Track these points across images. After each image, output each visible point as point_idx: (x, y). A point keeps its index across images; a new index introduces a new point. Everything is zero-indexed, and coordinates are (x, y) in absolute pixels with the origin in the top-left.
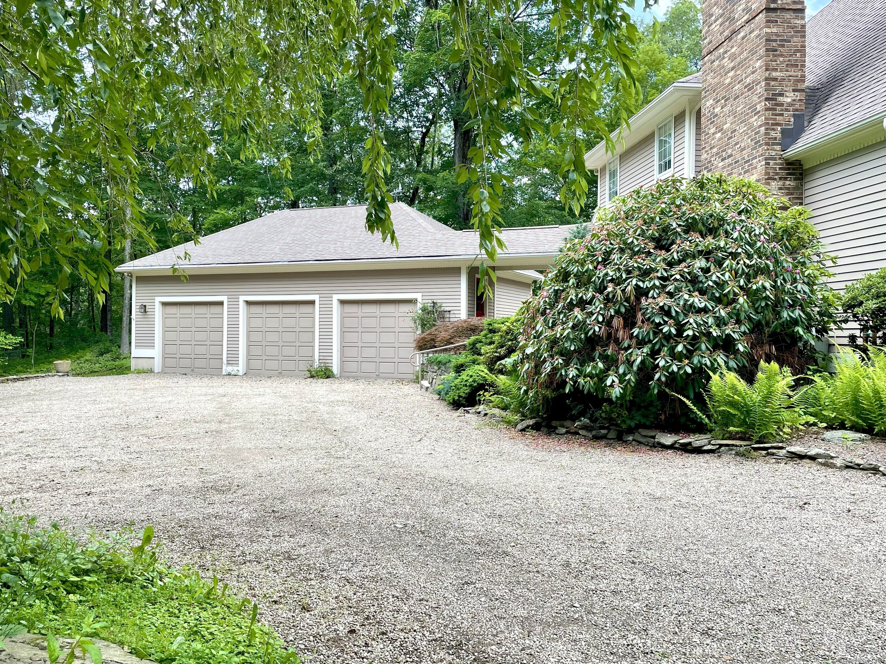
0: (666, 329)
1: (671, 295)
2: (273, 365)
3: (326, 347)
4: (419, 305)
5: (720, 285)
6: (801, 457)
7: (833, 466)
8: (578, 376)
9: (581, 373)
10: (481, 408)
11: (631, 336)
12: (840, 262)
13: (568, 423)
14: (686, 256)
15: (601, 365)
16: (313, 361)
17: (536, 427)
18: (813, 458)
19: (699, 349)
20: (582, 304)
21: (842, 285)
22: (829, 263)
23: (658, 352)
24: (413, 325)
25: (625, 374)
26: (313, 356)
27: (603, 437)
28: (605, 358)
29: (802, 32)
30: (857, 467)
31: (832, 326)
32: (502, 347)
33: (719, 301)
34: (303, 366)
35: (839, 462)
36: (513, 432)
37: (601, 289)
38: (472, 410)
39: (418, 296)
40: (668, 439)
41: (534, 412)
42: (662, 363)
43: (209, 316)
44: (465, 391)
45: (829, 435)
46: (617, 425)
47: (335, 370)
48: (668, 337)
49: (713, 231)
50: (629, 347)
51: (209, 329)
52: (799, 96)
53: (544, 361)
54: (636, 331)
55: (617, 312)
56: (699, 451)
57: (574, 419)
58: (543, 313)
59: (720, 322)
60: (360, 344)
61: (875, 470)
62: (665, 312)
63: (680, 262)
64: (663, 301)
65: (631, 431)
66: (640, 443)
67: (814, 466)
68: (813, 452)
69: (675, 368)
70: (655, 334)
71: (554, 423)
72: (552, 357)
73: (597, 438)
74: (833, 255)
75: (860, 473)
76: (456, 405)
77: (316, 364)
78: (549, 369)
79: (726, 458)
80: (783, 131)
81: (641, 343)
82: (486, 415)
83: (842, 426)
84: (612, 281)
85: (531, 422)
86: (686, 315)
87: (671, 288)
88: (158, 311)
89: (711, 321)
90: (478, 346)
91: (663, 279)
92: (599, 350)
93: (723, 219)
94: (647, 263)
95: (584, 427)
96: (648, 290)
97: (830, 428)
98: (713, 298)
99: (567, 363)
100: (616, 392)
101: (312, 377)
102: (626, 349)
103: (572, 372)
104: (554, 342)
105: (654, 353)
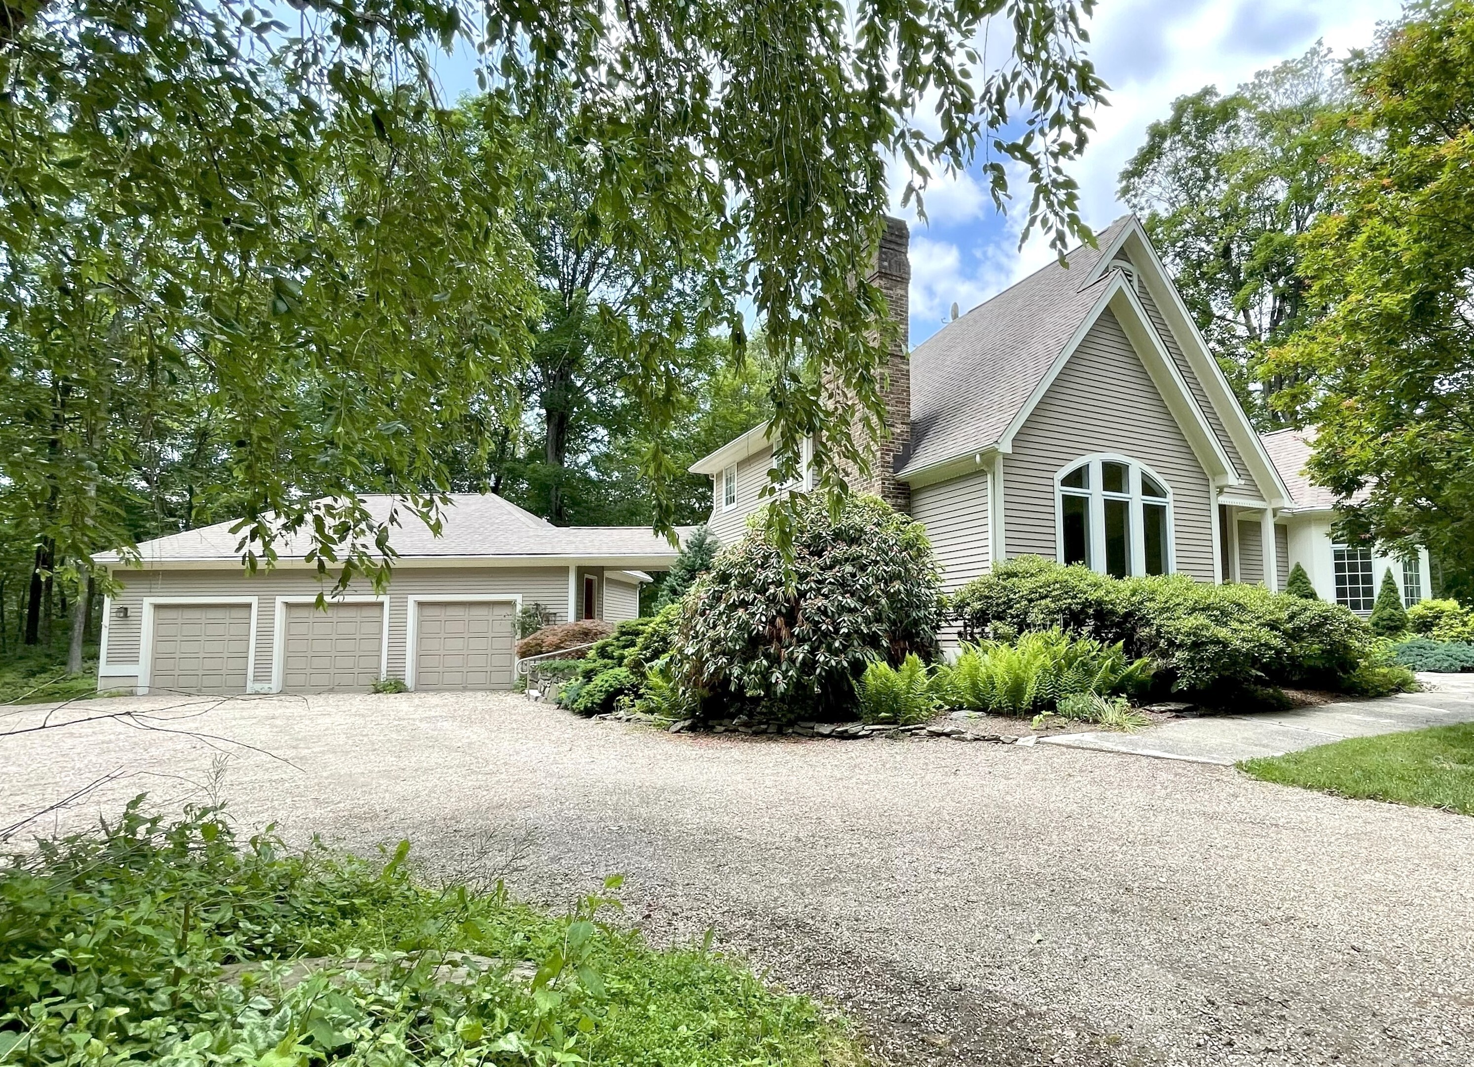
0: (824, 627)
1: (826, 597)
2: (323, 679)
3: (397, 657)
4: (519, 608)
5: (866, 588)
6: (939, 735)
7: (963, 740)
8: (742, 674)
9: (745, 671)
10: (621, 713)
11: (792, 635)
12: (948, 569)
13: (726, 722)
14: (835, 562)
15: (765, 662)
16: (379, 673)
17: (692, 728)
18: (948, 735)
19: (852, 645)
20: (744, 604)
21: (952, 589)
22: (939, 570)
23: (818, 649)
24: (510, 629)
25: (787, 671)
26: (379, 667)
27: (764, 732)
28: (767, 656)
29: (907, 375)
30: (984, 739)
31: (943, 624)
32: (646, 649)
33: (864, 602)
34: (368, 680)
35: (969, 736)
36: (668, 735)
37: (762, 590)
38: (609, 716)
39: (518, 598)
40: (826, 729)
41: (691, 713)
42: (822, 659)
43: (228, 621)
44: (599, 698)
45: (954, 715)
46: (778, 719)
47: (409, 682)
48: (825, 634)
49: (853, 541)
50: (790, 645)
51: (227, 637)
52: (905, 428)
53: (707, 660)
54: (796, 630)
55: (779, 612)
56: (855, 737)
57: (732, 717)
58: (703, 613)
59: (867, 621)
60: (442, 652)
61: (997, 740)
62: (824, 612)
63: (831, 567)
64: (820, 602)
65: (791, 724)
66: (800, 734)
67: (950, 742)
68: (947, 730)
69: (833, 663)
70: (814, 632)
71: (710, 723)
72: (713, 656)
73: (756, 734)
74: (942, 563)
75: (986, 744)
76: (588, 713)
77: (383, 677)
78: (712, 669)
79: (879, 741)
80: (894, 457)
81: (801, 641)
82: (628, 720)
83: (961, 708)
84: (773, 583)
85: (687, 723)
86: (840, 615)
87: (825, 591)
88: (147, 615)
89: (860, 620)
90: (609, 649)
91: (818, 582)
92: (762, 648)
93: (862, 530)
94: (803, 568)
95: (745, 724)
96: (806, 592)
97: (952, 710)
98: (860, 599)
99: (730, 662)
100: (782, 687)
101: (377, 692)
102: (787, 648)
103: (736, 671)
104: (716, 642)
105: (813, 651)
